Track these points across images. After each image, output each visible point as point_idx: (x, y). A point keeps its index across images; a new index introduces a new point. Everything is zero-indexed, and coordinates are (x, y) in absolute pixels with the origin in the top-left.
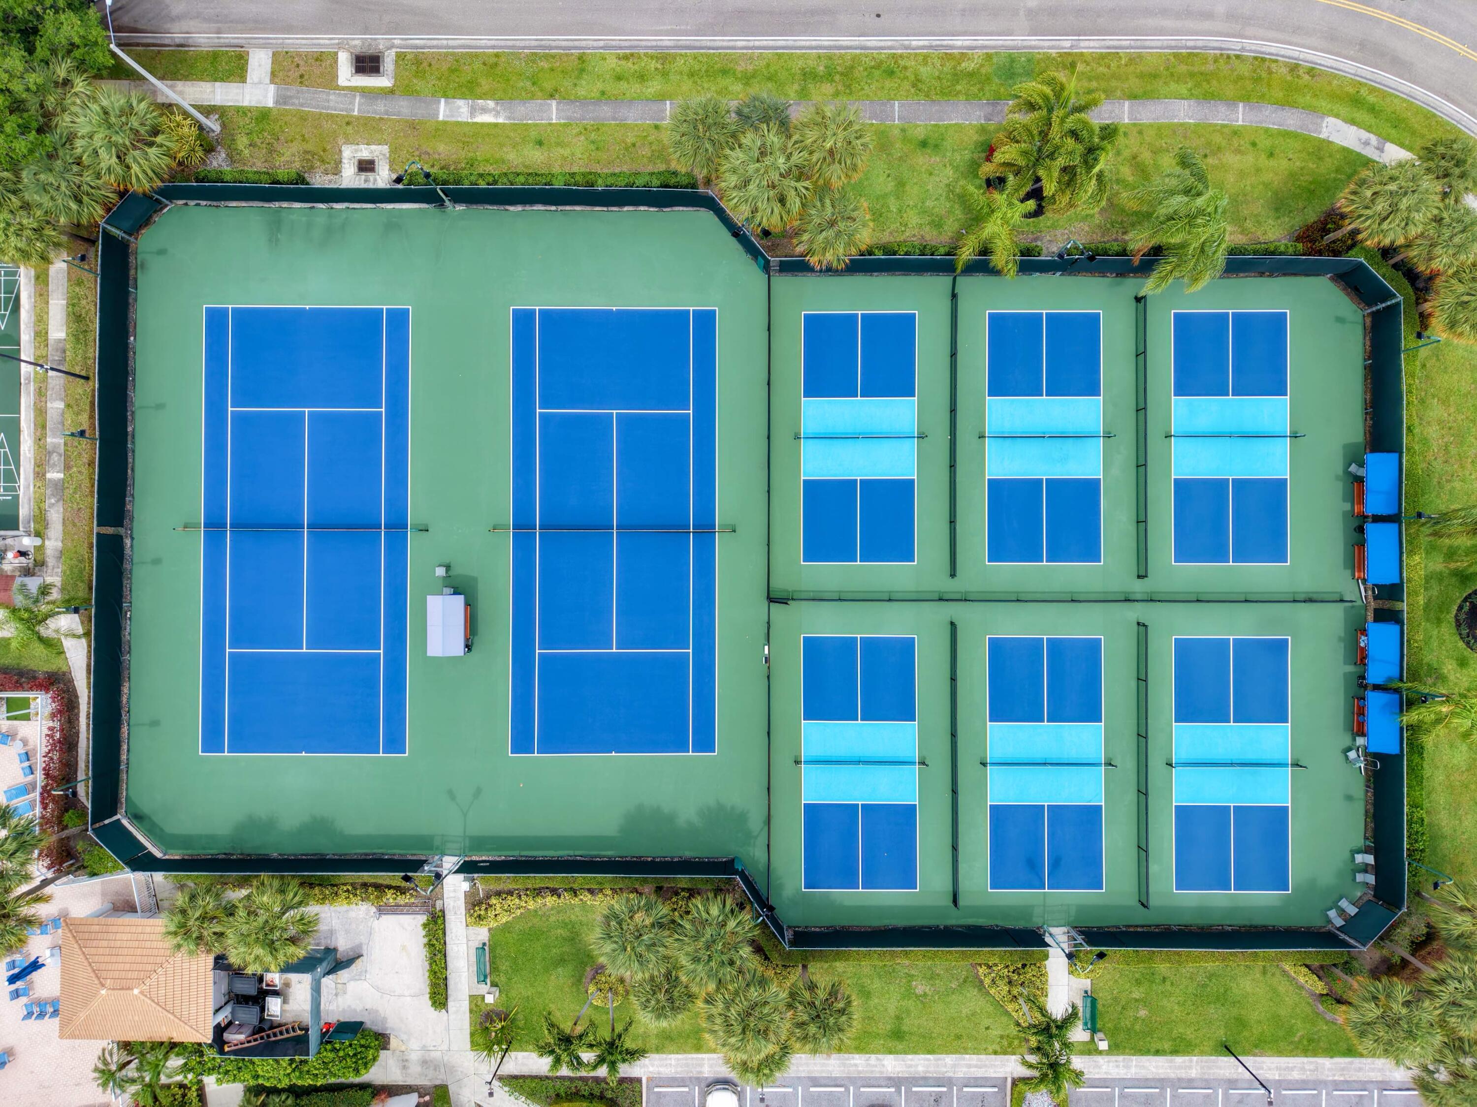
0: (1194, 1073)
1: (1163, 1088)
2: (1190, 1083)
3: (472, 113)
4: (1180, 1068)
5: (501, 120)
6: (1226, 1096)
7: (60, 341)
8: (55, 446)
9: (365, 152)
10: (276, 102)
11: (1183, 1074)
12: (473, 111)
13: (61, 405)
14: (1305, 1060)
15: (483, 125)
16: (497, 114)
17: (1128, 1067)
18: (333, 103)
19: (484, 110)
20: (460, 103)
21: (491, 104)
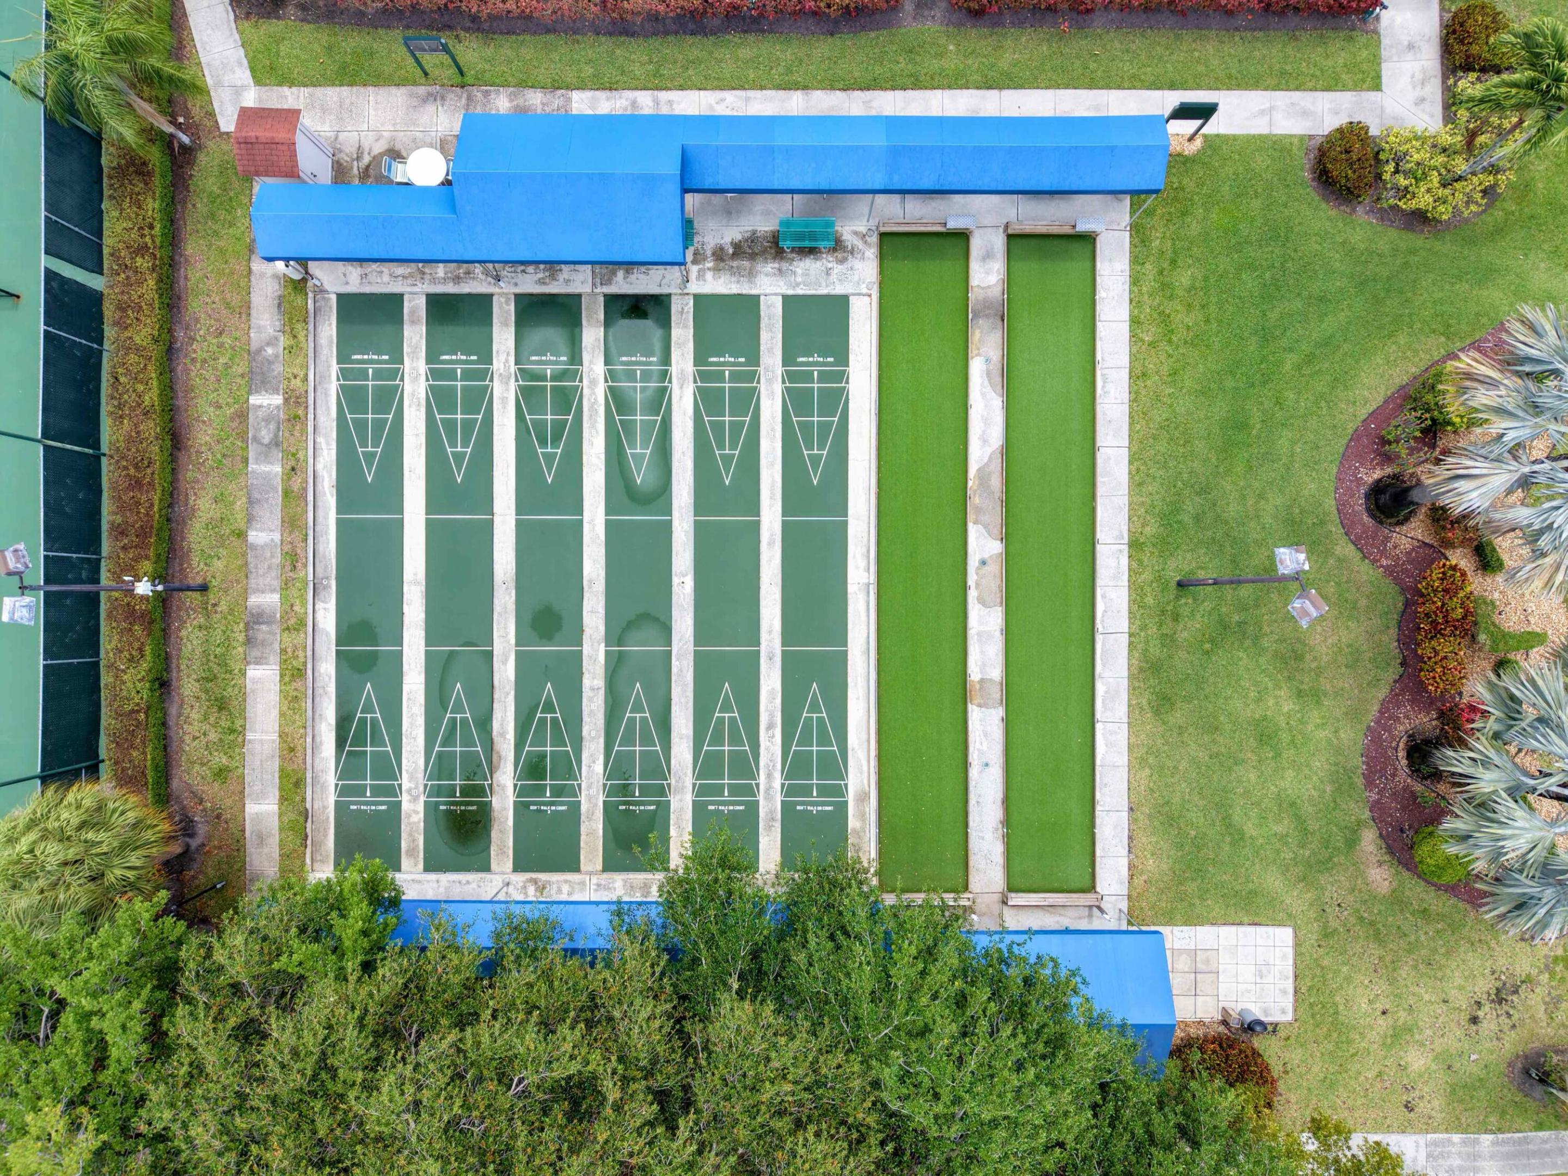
7: (259, 661)
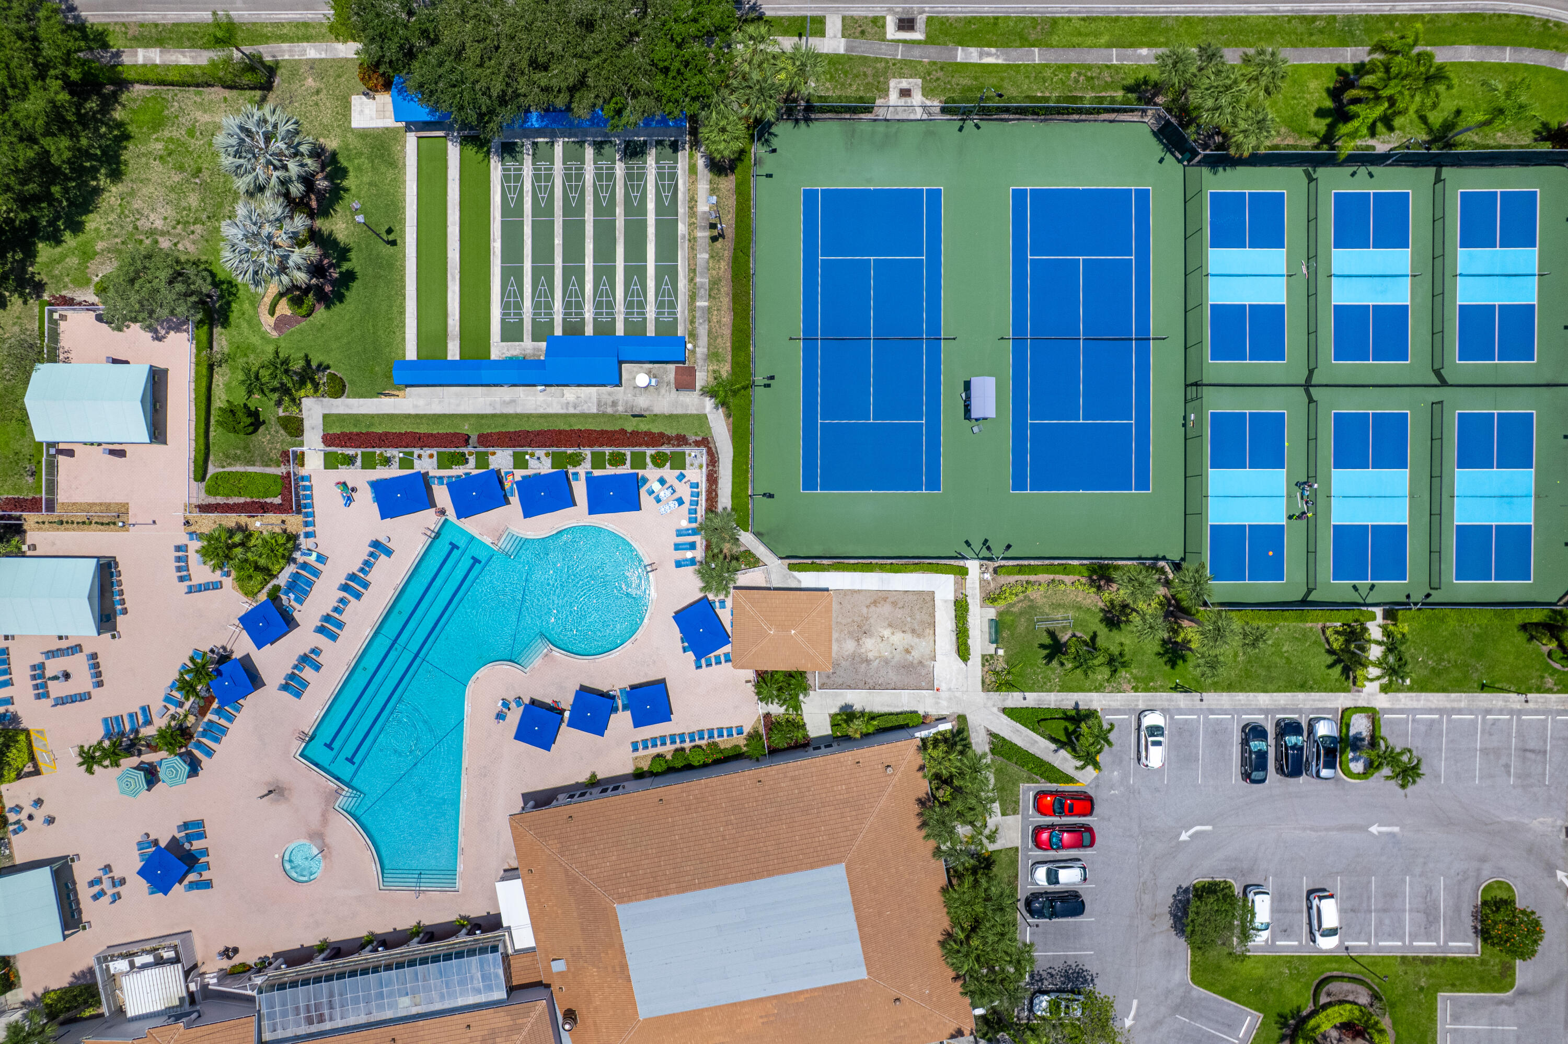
0: (1463, 705)
1: (1442, 716)
2: (1460, 711)
3: (981, 57)
4: (1453, 701)
5: (1000, 61)
6: (1484, 719)
7: (705, 213)
8: (702, 284)
9: (904, 84)
10: (846, 50)
11: (1455, 705)
12: (981, 55)
13: (706, 256)
14: (1538, 695)
15: (989, 65)
16: (998, 57)
17: (1418, 700)
18: (883, 51)
19: (989, 55)
20: (972, 49)
21: (993, 50)
